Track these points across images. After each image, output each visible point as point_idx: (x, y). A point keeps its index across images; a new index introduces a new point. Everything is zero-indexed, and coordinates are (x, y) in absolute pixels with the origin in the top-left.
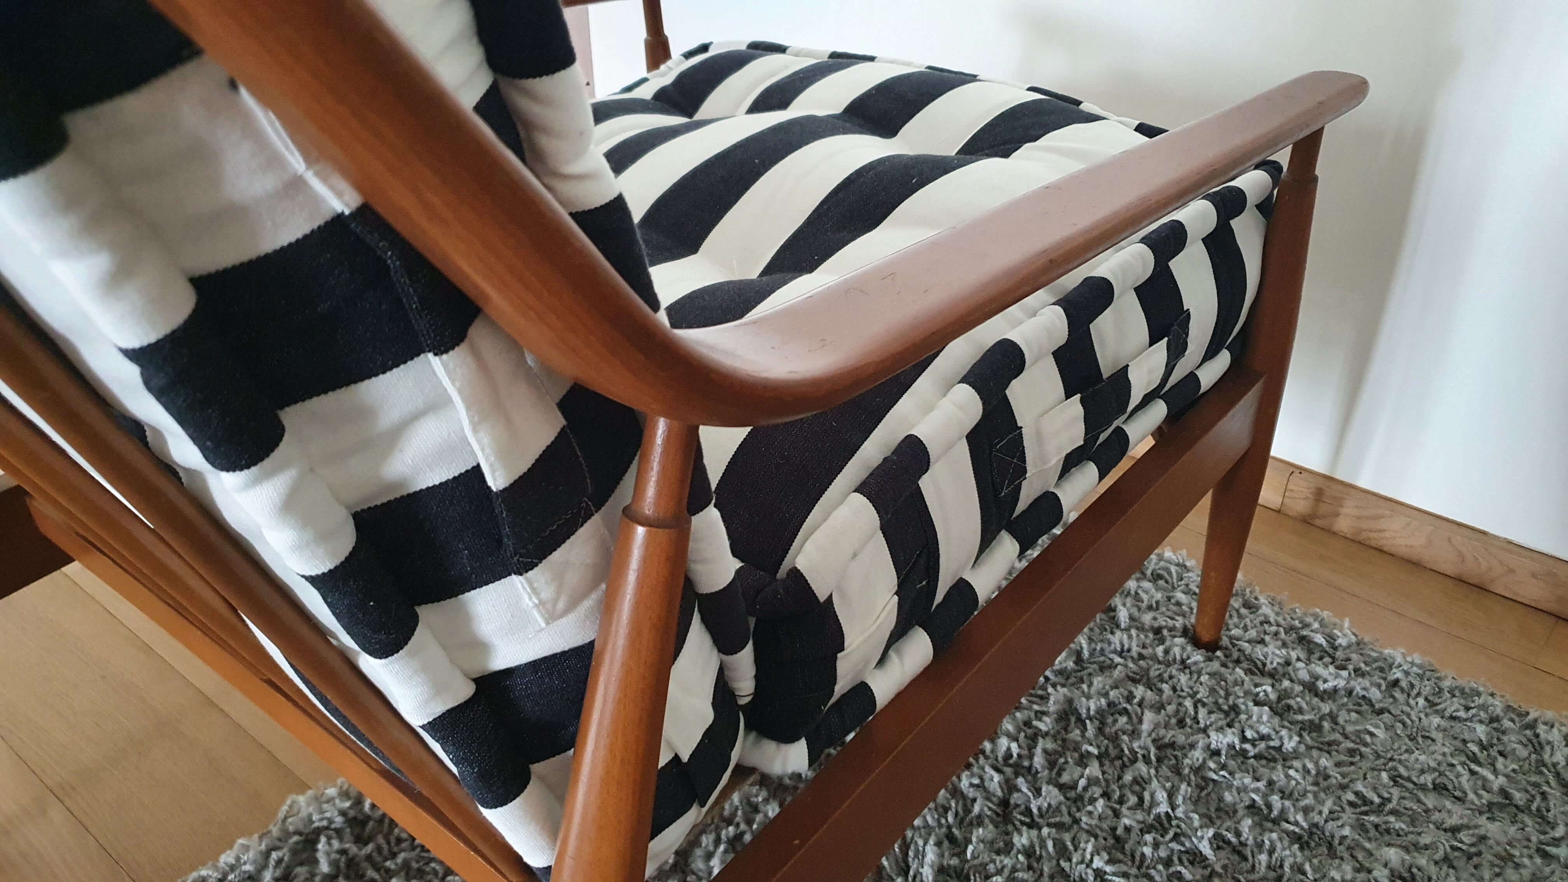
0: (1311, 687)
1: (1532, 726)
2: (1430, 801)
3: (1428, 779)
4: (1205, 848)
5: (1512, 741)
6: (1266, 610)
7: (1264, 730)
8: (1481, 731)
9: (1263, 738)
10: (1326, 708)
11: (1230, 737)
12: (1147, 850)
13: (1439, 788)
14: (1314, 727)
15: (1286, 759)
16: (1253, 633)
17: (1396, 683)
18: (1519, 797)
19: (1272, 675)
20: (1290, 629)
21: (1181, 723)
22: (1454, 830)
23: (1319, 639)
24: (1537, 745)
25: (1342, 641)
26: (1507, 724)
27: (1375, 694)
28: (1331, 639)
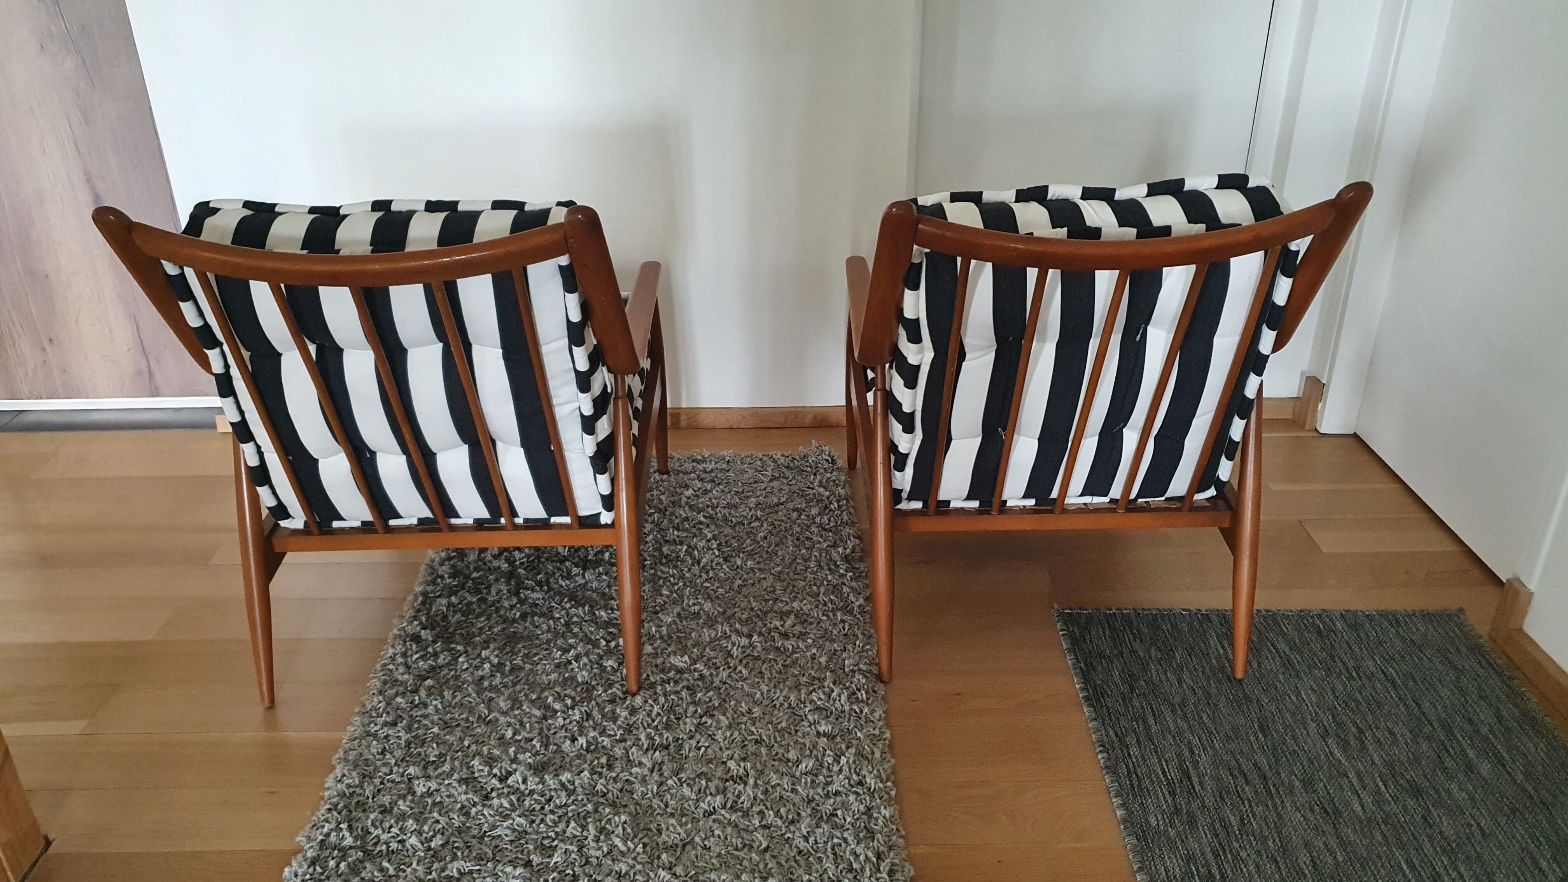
0: (705, 472)
1: (772, 457)
2: (755, 485)
3: (751, 480)
4: (702, 519)
5: (769, 462)
6: (677, 456)
7: (699, 486)
8: (759, 463)
9: (699, 489)
10: (713, 474)
11: (691, 491)
12: (687, 526)
13: (756, 482)
14: (713, 481)
15: (711, 491)
16: (678, 464)
17: (728, 461)
18: (777, 475)
19: (691, 473)
20: (689, 458)
21: (673, 496)
22: (765, 489)
23: (699, 457)
24: (775, 461)
25: (706, 456)
26: (765, 459)
27: (725, 466)
28: (703, 456)
